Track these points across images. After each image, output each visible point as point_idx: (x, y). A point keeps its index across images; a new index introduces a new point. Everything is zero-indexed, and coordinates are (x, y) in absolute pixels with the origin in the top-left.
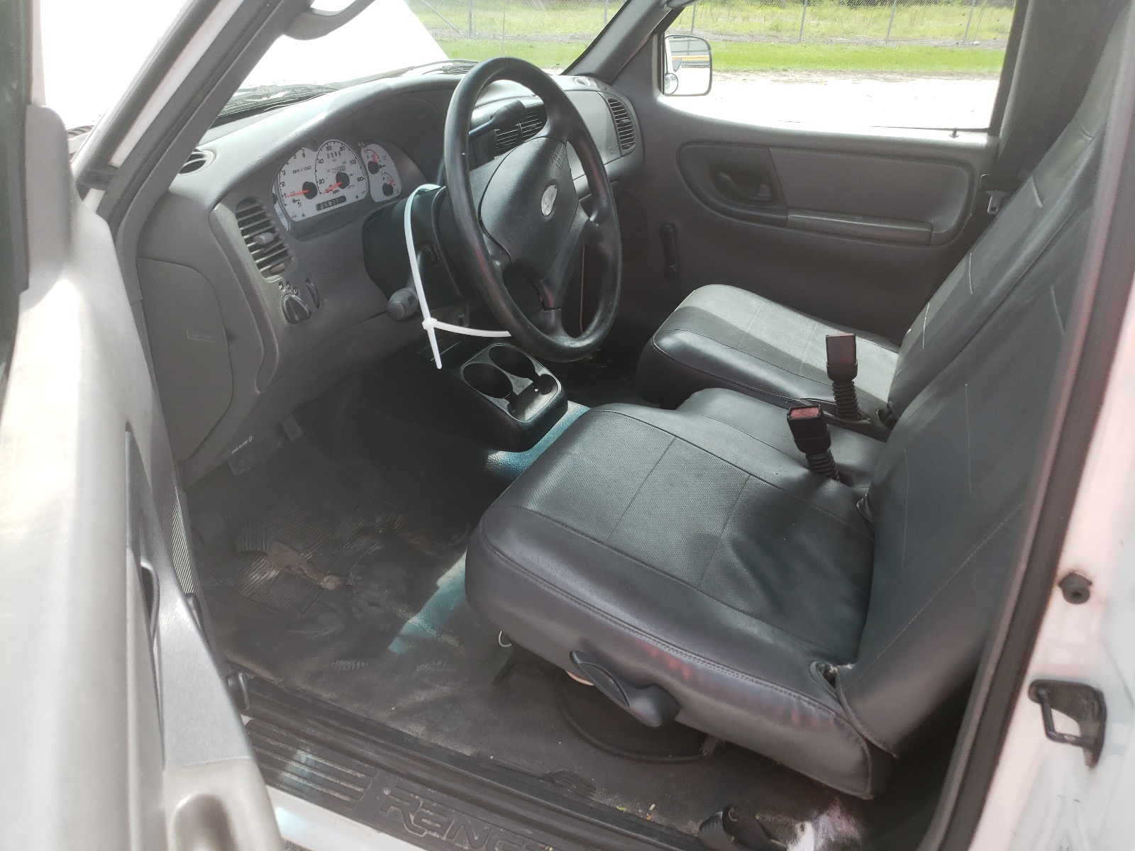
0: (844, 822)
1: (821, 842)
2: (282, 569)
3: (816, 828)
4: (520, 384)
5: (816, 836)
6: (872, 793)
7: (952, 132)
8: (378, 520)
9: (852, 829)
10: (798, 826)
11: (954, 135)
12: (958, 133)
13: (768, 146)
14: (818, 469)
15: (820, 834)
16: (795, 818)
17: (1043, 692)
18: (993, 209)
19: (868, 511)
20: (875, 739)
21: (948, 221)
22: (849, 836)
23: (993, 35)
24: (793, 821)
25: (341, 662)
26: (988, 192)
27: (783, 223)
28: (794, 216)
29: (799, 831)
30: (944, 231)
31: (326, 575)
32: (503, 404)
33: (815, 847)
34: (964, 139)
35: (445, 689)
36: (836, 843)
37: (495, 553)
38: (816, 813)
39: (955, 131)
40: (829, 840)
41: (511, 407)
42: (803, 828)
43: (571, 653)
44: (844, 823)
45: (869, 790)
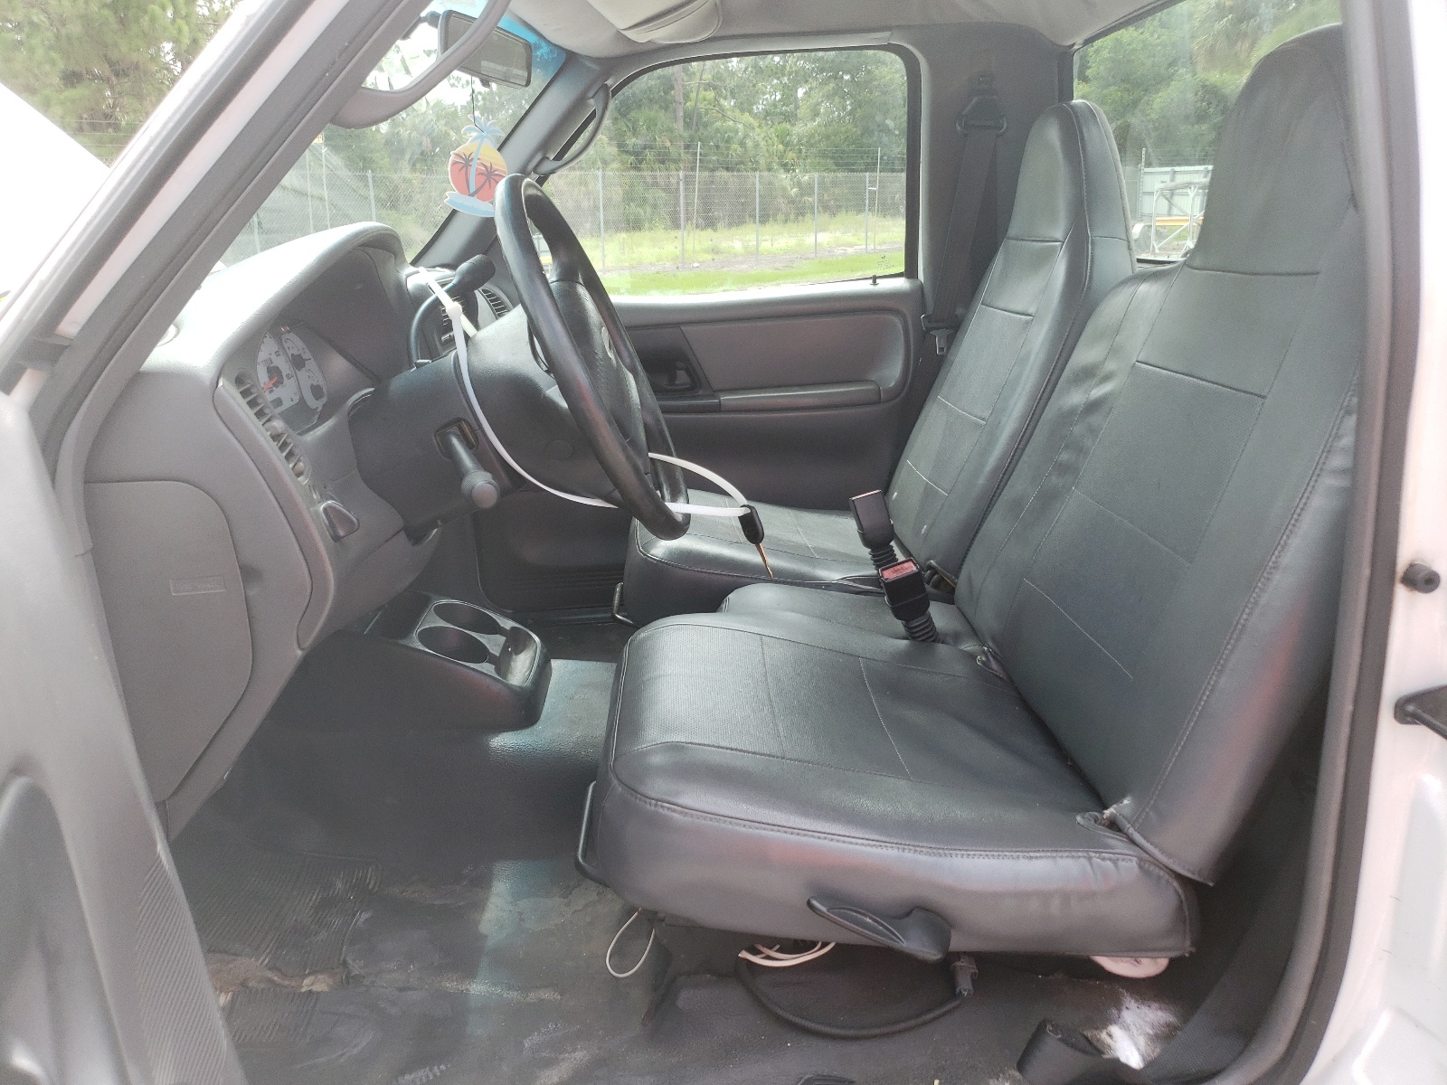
0: (1145, 1009)
1: (1142, 1041)
2: (233, 988)
3: (1126, 1028)
4: (494, 643)
5: (1132, 1037)
6: (1193, 944)
7: (871, 281)
8: (339, 885)
9: (1160, 1013)
10: (1104, 1035)
11: (875, 283)
12: (878, 281)
13: (677, 325)
14: (919, 637)
15: (1135, 1032)
16: (1097, 1029)
17: (1411, 708)
18: (942, 349)
19: (994, 665)
20: (1189, 870)
21: (892, 372)
22: (1162, 1022)
23: (709, 257)
24: (1095, 1032)
25: (408, 1077)
26: (933, 332)
27: (718, 409)
28: (726, 398)
29: (1108, 1040)
30: (893, 384)
31: (304, 977)
32: (487, 668)
33: (1138, 1049)
34: (885, 285)
35: (579, 1055)
36: (1156, 1035)
37: (662, 807)
38: (1114, 1011)
39: (874, 278)
40: (1148, 1034)
41: (498, 670)
42: (1110, 1036)
43: (809, 904)
44: (1147, 1011)
45: (1188, 943)
